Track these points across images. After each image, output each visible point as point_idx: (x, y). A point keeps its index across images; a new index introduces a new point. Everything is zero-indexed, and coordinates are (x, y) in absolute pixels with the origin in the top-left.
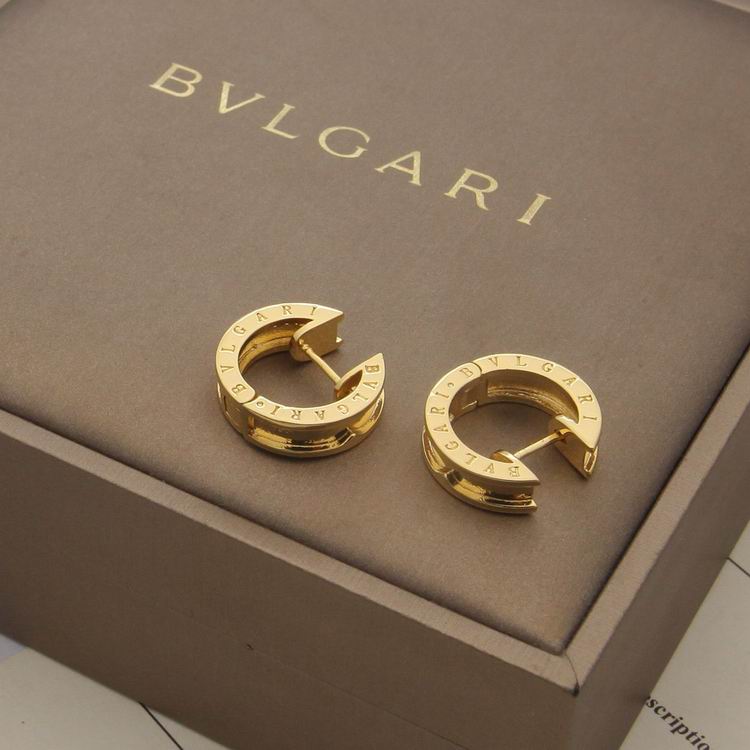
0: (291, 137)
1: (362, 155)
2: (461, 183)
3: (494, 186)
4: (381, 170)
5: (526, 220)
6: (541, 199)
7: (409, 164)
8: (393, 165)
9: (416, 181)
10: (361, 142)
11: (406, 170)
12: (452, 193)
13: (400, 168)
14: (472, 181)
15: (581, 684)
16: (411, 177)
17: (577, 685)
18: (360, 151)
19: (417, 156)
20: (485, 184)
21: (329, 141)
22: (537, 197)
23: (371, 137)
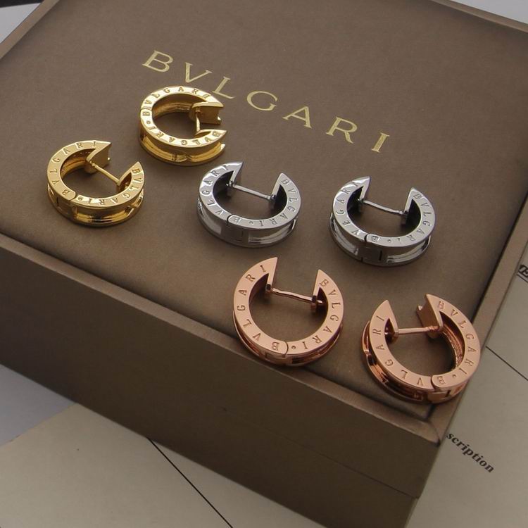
0: (231, 98)
1: (273, 109)
2: (335, 127)
3: (354, 128)
4: (286, 118)
5: (376, 149)
6: (384, 136)
7: (302, 114)
8: (293, 115)
9: (308, 125)
10: (271, 100)
11: (301, 118)
12: (331, 133)
13: (298, 117)
14: (341, 125)
15: (441, 439)
16: (304, 122)
17: (439, 440)
18: (272, 107)
19: (306, 109)
20: (349, 127)
21: (253, 99)
22: (381, 135)
23: (278, 98)
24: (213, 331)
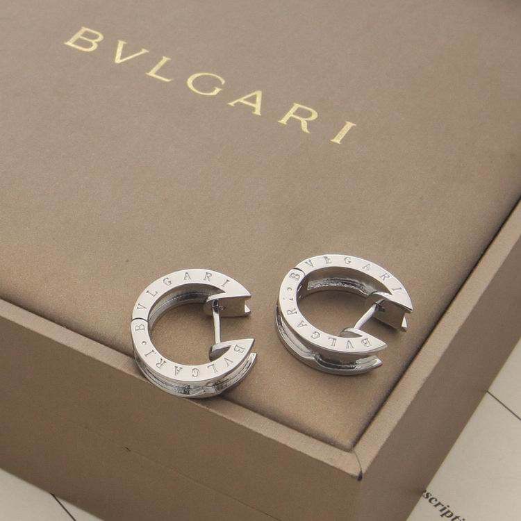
0: (167, 80)
1: (218, 94)
2: (290, 114)
3: (314, 116)
4: (232, 104)
5: (337, 140)
6: (349, 125)
7: (253, 100)
8: (241, 100)
9: (257, 112)
10: (217, 83)
11: (250, 104)
12: (284, 121)
13: (247, 103)
14: (299, 112)
15: (364, 471)
16: (254, 109)
17: (361, 473)
18: (217, 91)
19: (259, 94)
20: (308, 114)
21: (194, 83)
22: (345, 124)
23: (226, 81)
24: (106, 348)
